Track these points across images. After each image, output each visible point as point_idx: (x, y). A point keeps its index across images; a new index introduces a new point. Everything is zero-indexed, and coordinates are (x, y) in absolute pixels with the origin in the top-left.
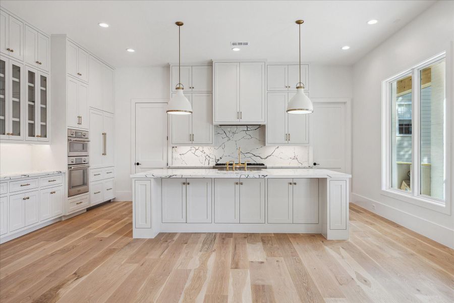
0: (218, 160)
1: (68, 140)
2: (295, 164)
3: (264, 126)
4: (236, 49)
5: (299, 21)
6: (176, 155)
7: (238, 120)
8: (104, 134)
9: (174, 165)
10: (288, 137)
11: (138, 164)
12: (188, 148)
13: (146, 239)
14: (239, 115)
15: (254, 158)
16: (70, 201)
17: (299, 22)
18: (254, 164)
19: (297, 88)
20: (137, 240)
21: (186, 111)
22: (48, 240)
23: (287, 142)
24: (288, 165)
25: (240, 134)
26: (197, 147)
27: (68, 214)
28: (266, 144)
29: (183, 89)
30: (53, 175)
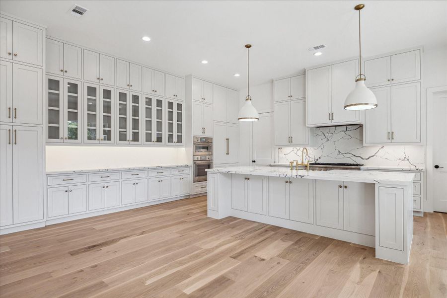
0: (317, 160)
1: (194, 144)
2: (406, 166)
3: (361, 126)
4: (318, 54)
5: (358, 6)
6: (282, 155)
7: (330, 121)
8: (227, 139)
9: (280, 164)
10: (391, 136)
11: (254, 161)
12: (291, 148)
13: (212, 218)
14: (331, 117)
15: (354, 158)
16: (195, 185)
17: (358, 8)
18: (354, 165)
19: (357, 81)
20: (209, 218)
21: (251, 118)
22: (165, 209)
23: (390, 141)
24: (396, 167)
25: (339, 134)
26: (298, 148)
27: (193, 194)
28: (364, 145)
29: (251, 100)
30: (181, 167)
